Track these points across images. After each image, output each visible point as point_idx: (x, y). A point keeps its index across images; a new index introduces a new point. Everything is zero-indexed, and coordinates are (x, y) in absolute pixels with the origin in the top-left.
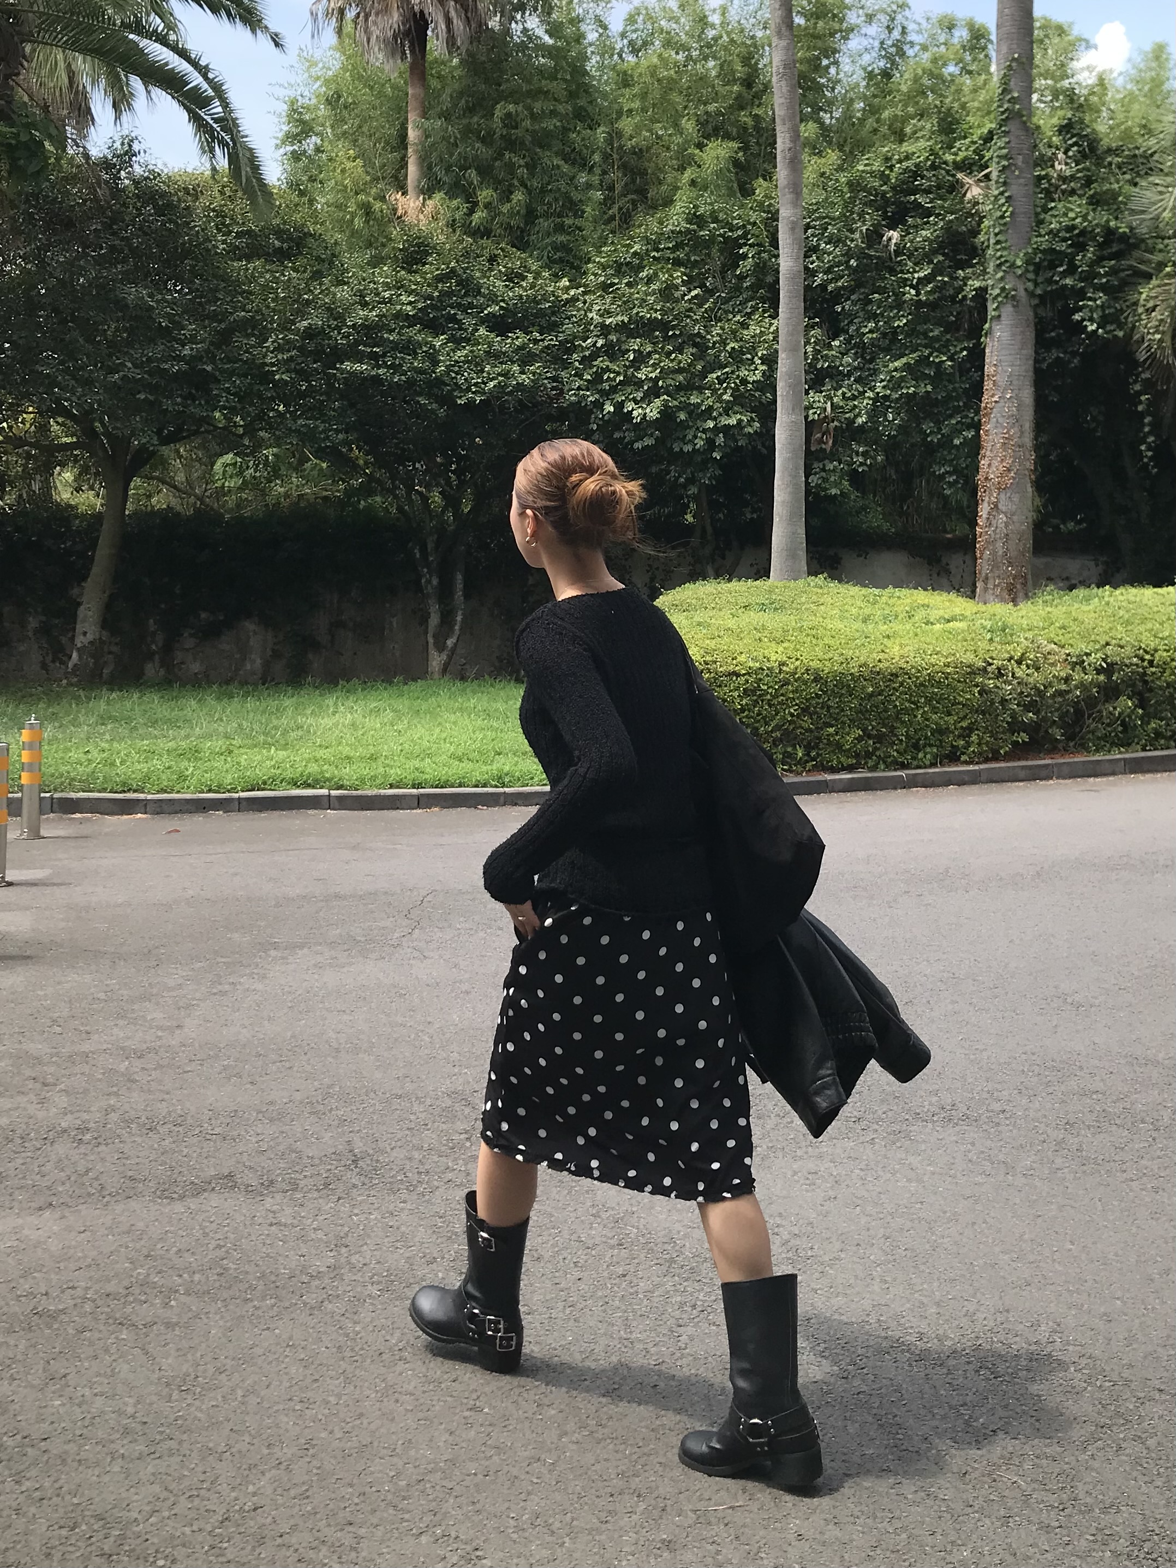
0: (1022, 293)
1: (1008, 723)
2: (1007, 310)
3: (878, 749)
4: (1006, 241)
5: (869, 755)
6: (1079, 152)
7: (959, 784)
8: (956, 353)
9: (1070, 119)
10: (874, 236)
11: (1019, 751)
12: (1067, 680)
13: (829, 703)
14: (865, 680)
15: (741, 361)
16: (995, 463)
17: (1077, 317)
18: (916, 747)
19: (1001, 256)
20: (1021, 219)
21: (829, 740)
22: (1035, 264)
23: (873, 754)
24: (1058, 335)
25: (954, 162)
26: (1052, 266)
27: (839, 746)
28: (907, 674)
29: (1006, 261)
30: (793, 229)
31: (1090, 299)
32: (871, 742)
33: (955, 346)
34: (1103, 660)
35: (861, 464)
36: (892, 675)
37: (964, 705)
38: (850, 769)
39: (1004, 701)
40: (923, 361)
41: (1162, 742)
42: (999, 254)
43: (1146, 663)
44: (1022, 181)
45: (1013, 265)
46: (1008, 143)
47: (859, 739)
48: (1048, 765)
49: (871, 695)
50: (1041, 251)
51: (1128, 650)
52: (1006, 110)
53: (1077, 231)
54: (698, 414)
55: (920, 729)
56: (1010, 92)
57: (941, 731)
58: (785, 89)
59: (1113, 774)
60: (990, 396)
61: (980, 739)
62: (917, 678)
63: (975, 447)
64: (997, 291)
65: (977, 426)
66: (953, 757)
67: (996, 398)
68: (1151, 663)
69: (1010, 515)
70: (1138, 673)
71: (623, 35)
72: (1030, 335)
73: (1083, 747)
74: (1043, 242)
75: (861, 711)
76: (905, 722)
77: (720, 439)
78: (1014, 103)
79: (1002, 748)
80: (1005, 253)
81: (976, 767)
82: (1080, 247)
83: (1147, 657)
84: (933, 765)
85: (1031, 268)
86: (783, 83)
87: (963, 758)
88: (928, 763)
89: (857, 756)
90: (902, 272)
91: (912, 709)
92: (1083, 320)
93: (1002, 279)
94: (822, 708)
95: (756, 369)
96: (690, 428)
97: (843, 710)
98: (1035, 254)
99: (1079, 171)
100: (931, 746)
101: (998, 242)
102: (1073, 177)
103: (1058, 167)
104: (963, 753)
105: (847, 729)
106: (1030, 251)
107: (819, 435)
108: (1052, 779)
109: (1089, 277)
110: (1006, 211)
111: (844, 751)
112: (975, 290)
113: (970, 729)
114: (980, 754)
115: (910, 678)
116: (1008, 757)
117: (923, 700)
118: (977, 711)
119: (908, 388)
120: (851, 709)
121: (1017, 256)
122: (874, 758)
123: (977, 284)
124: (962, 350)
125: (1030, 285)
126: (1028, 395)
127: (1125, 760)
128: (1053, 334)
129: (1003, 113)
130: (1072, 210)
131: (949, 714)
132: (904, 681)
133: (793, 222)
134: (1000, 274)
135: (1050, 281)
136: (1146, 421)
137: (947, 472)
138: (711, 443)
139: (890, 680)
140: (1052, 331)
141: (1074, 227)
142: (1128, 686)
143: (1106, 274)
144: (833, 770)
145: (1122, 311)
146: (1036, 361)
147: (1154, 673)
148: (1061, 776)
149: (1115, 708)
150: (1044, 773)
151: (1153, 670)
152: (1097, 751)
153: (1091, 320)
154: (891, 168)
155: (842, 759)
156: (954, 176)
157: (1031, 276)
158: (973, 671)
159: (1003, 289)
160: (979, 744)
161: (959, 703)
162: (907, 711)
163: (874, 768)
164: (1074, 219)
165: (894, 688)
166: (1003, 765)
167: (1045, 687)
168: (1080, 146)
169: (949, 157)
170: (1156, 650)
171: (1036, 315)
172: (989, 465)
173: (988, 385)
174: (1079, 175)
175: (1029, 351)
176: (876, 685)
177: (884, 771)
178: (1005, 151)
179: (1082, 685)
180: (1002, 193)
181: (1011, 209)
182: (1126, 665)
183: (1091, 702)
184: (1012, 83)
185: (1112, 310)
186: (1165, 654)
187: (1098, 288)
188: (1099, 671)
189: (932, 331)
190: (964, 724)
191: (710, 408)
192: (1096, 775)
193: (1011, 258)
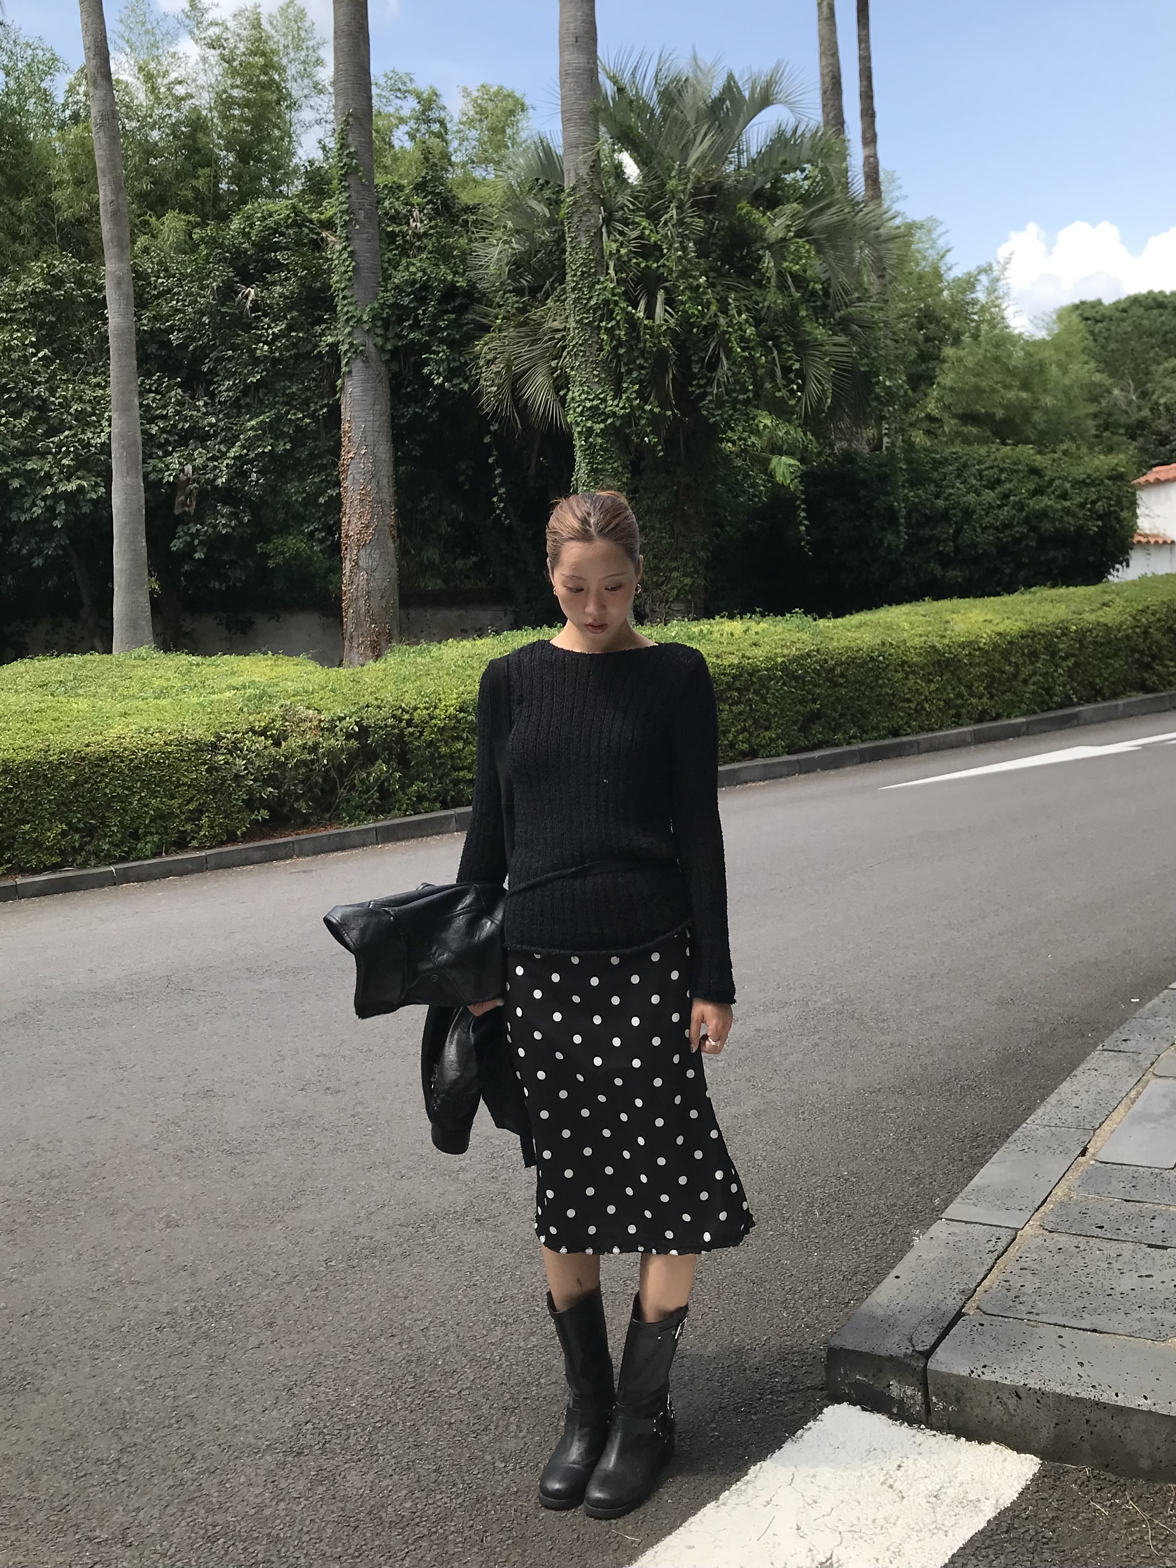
0: (372, 349)
1: (243, 801)
2: (358, 366)
3: (87, 843)
4: (352, 296)
5: (76, 851)
6: (432, 209)
7: (180, 874)
8: (316, 410)
9: (424, 178)
10: (227, 292)
11: (258, 831)
12: (314, 749)
13: (22, 796)
14: (67, 767)
15: (89, 424)
16: (354, 520)
17: (426, 371)
18: (136, 836)
19: (348, 312)
20: (365, 274)
21: (24, 838)
22: (382, 319)
23: (81, 847)
24: (414, 390)
25: (320, 221)
26: (400, 321)
27: (37, 844)
28: (119, 757)
29: (353, 316)
30: (119, 284)
31: (434, 352)
32: (77, 837)
33: (316, 403)
34: (357, 723)
35: (225, 526)
36: (102, 759)
37: (189, 786)
38: (55, 867)
39: (237, 777)
40: (279, 418)
41: (426, 804)
42: (345, 309)
43: (403, 724)
44: (364, 236)
45: (360, 320)
46: (349, 197)
47: (64, 834)
48: (288, 842)
49: (75, 783)
50: (389, 306)
51: (386, 712)
52: (345, 164)
53: (418, 285)
54: (34, 480)
55: (138, 817)
56: (348, 147)
57: (162, 817)
58: (103, 141)
59: (364, 845)
60: (347, 454)
61: (212, 821)
62: (132, 760)
63: (336, 504)
64: (346, 347)
65: (338, 484)
66: (182, 844)
67: (351, 455)
68: (409, 723)
69: (371, 571)
70: (394, 735)
71: (65, 106)
72: (384, 390)
73: (337, 819)
74: (389, 297)
75: (63, 804)
76: (117, 810)
77: (61, 507)
78: (352, 159)
79: (238, 828)
80: (351, 308)
81: (203, 854)
82: (422, 300)
83: (406, 717)
84: (155, 855)
85: (379, 323)
86: (101, 134)
87: (195, 843)
88: (149, 853)
89: (62, 852)
90: (257, 328)
91: (127, 795)
92: (431, 374)
93: (350, 334)
94: (15, 803)
95: (102, 431)
96: (26, 495)
97: (40, 804)
98: (383, 310)
99: (431, 228)
100: (152, 834)
101: (344, 298)
102: (425, 234)
103: (413, 225)
104: (193, 838)
105: (47, 825)
106: (376, 306)
107: (182, 498)
108: (292, 858)
109: (433, 331)
110: (348, 266)
111: (47, 848)
112: (327, 345)
113: (200, 812)
114: (214, 837)
115: (122, 762)
116: (247, 837)
117: (139, 784)
118: (206, 791)
119: (265, 447)
120: (50, 801)
121: (364, 311)
122: (84, 853)
123: (330, 339)
124: (322, 408)
125: (379, 341)
126: (384, 451)
127: (376, 829)
128: (409, 389)
129: (342, 168)
130: (414, 264)
131: (173, 797)
132: (113, 766)
133: (119, 277)
134: (348, 329)
135: (400, 337)
136: (497, 472)
137: (316, 530)
138: (51, 512)
139: (98, 766)
140: (408, 386)
141: (414, 282)
142: (384, 750)
143: (446, 328)
144: (34, 871)
145: (466, 364)
146: (393, 417)
147: (412, 734)
148: (302, 854)
149: (368, 776)
150: (281, 852)
151: (411, 730)
152: (350, 822)
153: (438, 373)
154: (251, 226)
155: (44, 858)
156: (318, 234)
157: (379, 331)
158: (200, 747)
159: (351, 344)
160: (212, 827)
161: (184, 785)
162: (121, 798)
163: (84, 865)
164: (415, 274)
165: (103, 774)
166: (241, 846)
167: (286, 758)
168: (434, 204)
169: (314, 216)
170: (416, 708)
171: (389, 370)
172: (349, 522)
173: (345, 441)
174: (432, 231)
175: (383, 406)
176: (81, 773)
177: (95, 866)
178: (346, 206)
179: (331, 753)
180: (345, 248)
181: (354, 264)
182: (380, 728)
183: (343, 771)
184: (350, 138)
185: (457, 364)
186: (425, 712)
187: (442, 341)
188: (349, 736)
189: (290, 388)
190: (191, 807)
191: (48, 475)
192: (342, 849)
193: (358, 313)
